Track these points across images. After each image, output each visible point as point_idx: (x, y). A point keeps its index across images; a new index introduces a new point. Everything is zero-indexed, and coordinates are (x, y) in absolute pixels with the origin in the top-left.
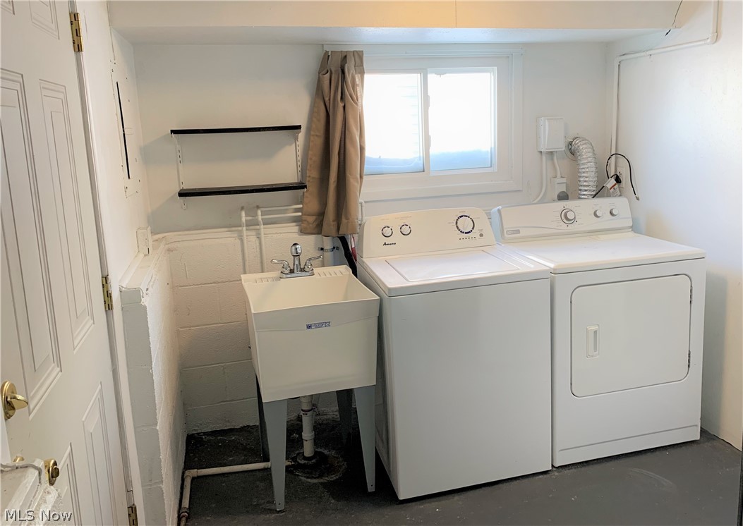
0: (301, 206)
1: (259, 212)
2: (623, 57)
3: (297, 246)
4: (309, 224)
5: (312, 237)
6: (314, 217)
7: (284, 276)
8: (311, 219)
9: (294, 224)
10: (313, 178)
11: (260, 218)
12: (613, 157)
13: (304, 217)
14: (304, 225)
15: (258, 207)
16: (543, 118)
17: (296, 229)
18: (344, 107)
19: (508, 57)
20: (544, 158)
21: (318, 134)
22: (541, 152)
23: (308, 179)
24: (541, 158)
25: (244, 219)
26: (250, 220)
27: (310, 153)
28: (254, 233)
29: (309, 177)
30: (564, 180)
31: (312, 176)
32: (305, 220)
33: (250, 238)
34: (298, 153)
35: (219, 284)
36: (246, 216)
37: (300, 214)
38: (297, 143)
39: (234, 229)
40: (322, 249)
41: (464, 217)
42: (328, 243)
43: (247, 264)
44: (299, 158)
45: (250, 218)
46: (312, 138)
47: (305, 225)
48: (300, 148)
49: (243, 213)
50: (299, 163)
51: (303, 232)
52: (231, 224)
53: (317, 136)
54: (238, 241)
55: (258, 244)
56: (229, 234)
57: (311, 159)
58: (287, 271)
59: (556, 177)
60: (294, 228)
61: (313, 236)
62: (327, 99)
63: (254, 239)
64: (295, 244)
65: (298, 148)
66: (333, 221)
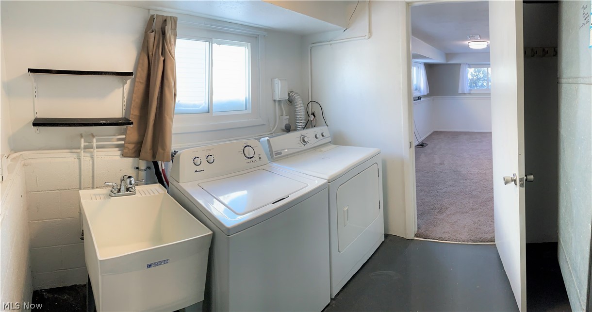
0: (124, 136)
1: (95, 140)
2: (313, 45)
3: (132, 179)
4: (129, 149)
5: (131, 160)
6: (133, 145)
7: (113, 195)
8: (131, 146)
9: (117, 149)
10: (135, 115)
11: (95, 144)
12: (310, 103)
13: (126, 145)
14: (125, 151)
15: (93, 136)
16: (277, 79)
17: (119, 153)
18: (164, 61)
19: (256, 37)
20: (277, 104)
21: (141, 81)
22: (275, 101)
23: (131, 116)
24: (275, 105)
25: (82, 146)
26: (87, 145)
27: (134, 95)
28: (88, 154)
29: (132, 114)
30: (288, 117)
31: (134, 114)
32: (127, 147)
33: (85, 158)
34: (125, 95)
35: (61, 191)
36: (84, 142)
37: (123, 142)
38: (125, 87)
39: (74, 150)
40: (137, 168)
41: (247, 147)
42: (143, 165)
43: (82, 177)
44: (125, 100)
45: (87, 144)
46: (136, 83)
47: (127, 151)
48: (126, 92)
49: (83, 140)
50: (125, 103)
51: (124, 155)
52: (73, 147)
53: (140, 82)
54: (77, 160)
55: (91, 163)
56: (70, 154)
57: (135, 101)
58: (115, 192)
59: (282, 115)
60: (117, 152)
61: (132, 158)
62: (150, 54)
63: (88, 159)
64: (130, 177)
65: (125, 91)
66: (150, 150)
